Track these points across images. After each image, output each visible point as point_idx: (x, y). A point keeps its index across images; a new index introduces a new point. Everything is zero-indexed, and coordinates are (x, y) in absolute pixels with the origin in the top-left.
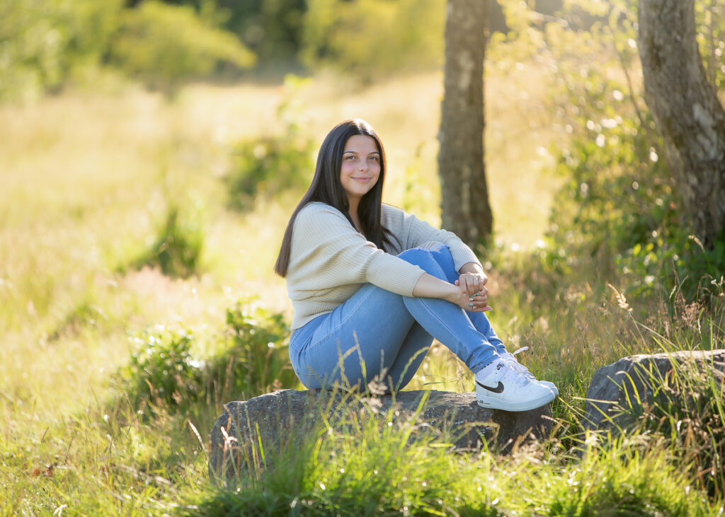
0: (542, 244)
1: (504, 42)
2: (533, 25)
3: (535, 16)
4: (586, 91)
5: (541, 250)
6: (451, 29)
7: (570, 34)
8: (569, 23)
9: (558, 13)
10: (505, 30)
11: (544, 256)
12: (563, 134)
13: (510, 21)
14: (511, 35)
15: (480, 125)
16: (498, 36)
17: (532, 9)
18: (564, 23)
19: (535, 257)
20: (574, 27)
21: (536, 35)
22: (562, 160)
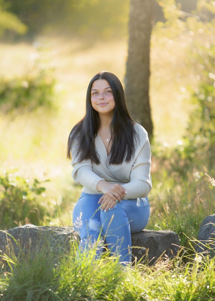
0: (181, 143)
1: (163, 27)
2: (180, 18)
3: (181, 13)
4: (209, 57)
5: (180, 146)
6: (133, 19)
7: (200, 24)
8: (200, 18)
9: (194, 12)
10: (164, 20)
11: (182, 150)
12: (195, 80)
13: (167, 16)
14: (167, 23)
15: (148, 74)
16: (160, 24)
17: (180, 10)
18: (197, 17)
19: (176, 151)
20: (202, 20)
21: (181, 24)
22: (195, 95)
